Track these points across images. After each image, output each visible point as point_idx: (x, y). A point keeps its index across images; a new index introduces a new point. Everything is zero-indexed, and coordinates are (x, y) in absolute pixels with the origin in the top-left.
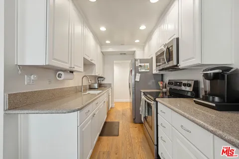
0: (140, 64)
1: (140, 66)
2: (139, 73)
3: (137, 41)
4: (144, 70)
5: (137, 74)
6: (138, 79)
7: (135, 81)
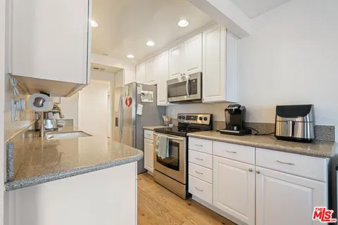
0: (142, 92)
1: (143, 94)
2: (142, 103)
3: (130, 56)
4: (147, 101)
5: (139, 105)
6: (140, 113)
7: (136, 115)
